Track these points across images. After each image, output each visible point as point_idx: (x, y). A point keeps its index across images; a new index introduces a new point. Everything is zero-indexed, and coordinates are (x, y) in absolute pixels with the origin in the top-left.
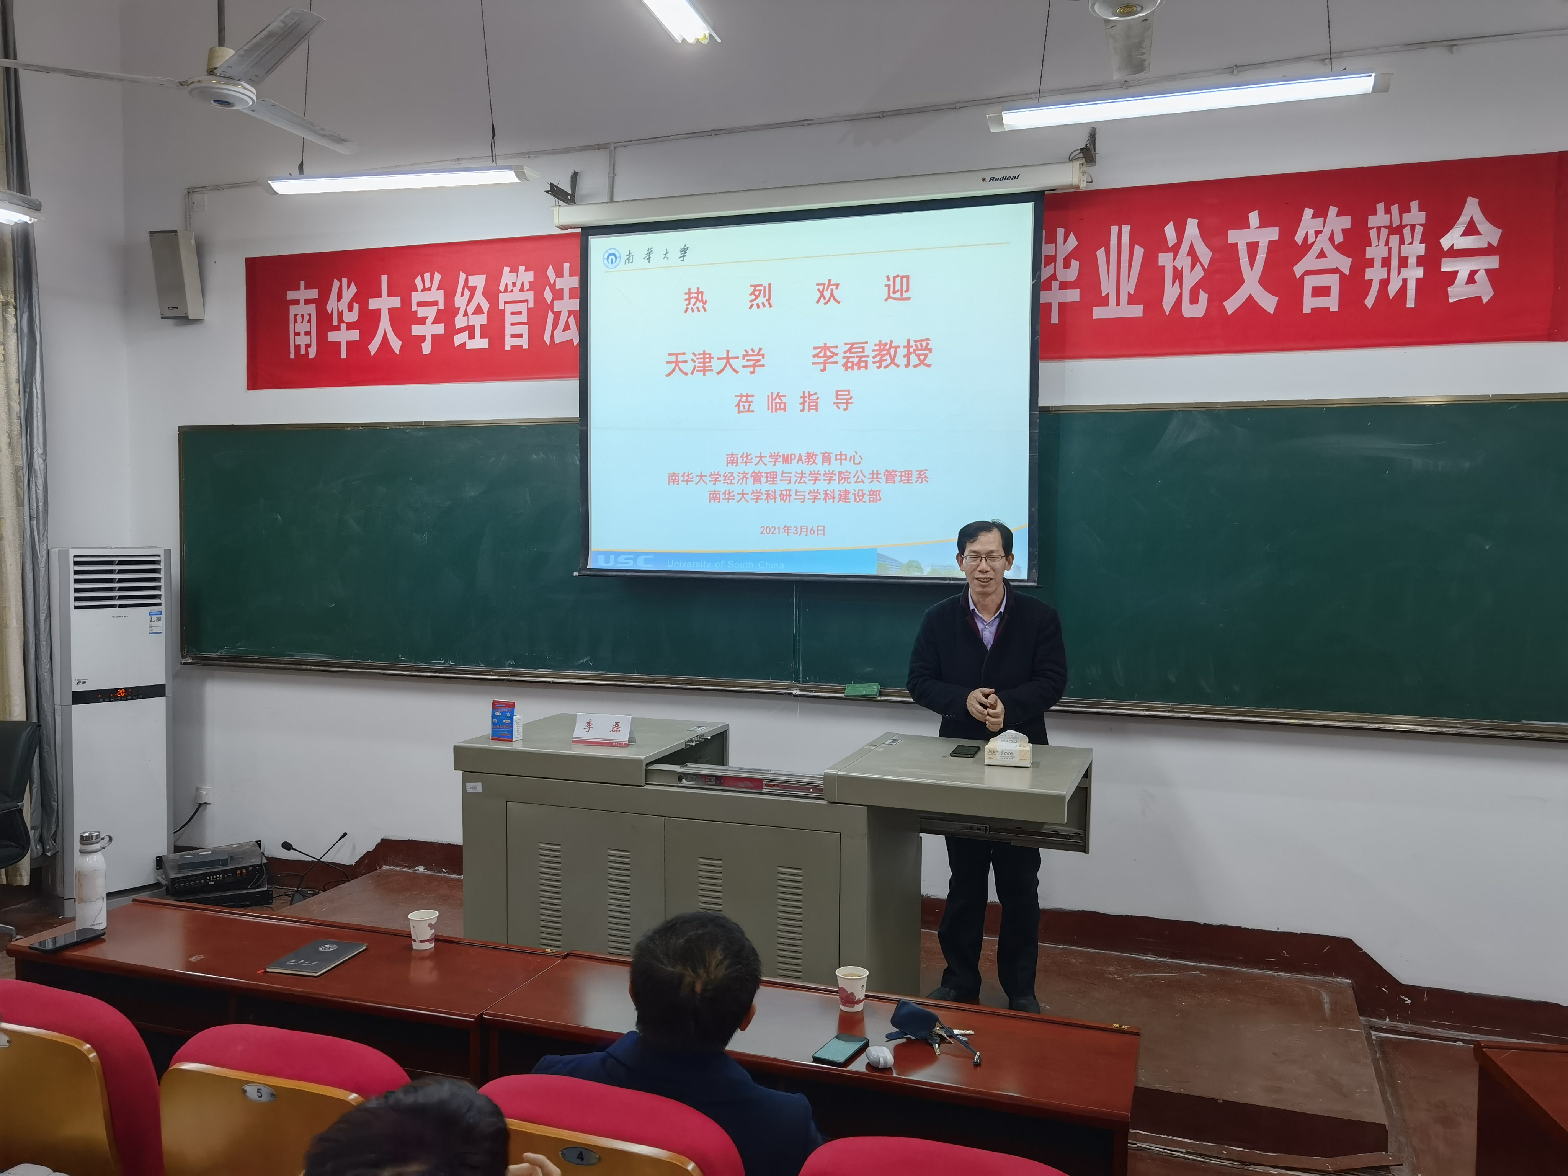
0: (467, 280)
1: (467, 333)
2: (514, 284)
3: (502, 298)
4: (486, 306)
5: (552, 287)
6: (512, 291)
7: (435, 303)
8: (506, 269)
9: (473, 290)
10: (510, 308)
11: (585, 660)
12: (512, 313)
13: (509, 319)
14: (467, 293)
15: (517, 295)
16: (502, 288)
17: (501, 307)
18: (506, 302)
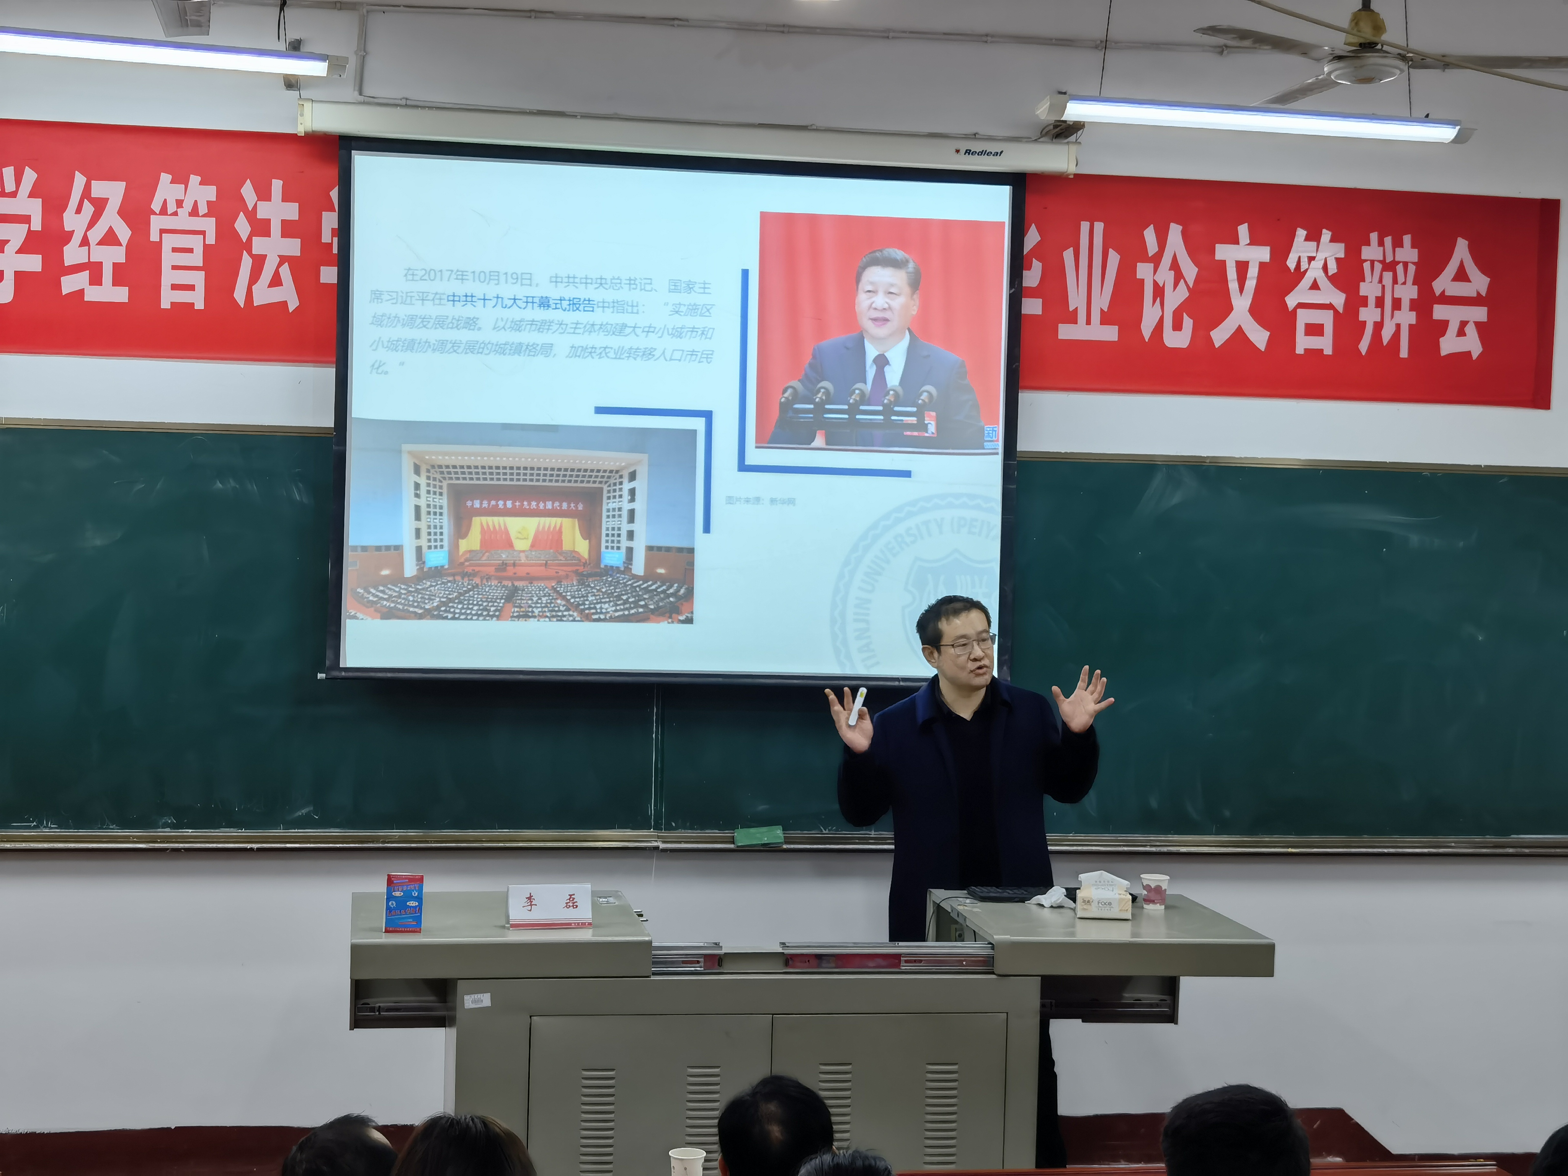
0: (87, 189)
1: (86, 274)
2: (180, 203)
3: (157, 223)
4: (124, 233)
5: (251, 216)
6: (175, 214)
7: (25, 219)
8: (165, 178)
9: (100, 205)
10: (169, 242)
11: (304, 811)
12: (175, 250)
13: (168, 259)
14: (88, 209)
15: (183, 221)
16: (156, 206)
17: (154, 237)
18: (162, 231)
